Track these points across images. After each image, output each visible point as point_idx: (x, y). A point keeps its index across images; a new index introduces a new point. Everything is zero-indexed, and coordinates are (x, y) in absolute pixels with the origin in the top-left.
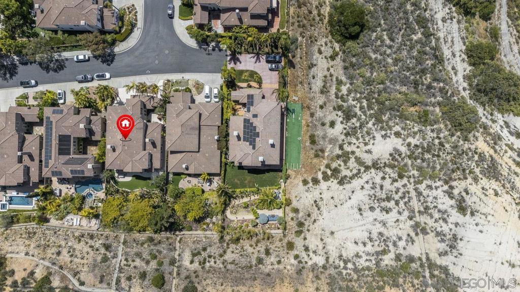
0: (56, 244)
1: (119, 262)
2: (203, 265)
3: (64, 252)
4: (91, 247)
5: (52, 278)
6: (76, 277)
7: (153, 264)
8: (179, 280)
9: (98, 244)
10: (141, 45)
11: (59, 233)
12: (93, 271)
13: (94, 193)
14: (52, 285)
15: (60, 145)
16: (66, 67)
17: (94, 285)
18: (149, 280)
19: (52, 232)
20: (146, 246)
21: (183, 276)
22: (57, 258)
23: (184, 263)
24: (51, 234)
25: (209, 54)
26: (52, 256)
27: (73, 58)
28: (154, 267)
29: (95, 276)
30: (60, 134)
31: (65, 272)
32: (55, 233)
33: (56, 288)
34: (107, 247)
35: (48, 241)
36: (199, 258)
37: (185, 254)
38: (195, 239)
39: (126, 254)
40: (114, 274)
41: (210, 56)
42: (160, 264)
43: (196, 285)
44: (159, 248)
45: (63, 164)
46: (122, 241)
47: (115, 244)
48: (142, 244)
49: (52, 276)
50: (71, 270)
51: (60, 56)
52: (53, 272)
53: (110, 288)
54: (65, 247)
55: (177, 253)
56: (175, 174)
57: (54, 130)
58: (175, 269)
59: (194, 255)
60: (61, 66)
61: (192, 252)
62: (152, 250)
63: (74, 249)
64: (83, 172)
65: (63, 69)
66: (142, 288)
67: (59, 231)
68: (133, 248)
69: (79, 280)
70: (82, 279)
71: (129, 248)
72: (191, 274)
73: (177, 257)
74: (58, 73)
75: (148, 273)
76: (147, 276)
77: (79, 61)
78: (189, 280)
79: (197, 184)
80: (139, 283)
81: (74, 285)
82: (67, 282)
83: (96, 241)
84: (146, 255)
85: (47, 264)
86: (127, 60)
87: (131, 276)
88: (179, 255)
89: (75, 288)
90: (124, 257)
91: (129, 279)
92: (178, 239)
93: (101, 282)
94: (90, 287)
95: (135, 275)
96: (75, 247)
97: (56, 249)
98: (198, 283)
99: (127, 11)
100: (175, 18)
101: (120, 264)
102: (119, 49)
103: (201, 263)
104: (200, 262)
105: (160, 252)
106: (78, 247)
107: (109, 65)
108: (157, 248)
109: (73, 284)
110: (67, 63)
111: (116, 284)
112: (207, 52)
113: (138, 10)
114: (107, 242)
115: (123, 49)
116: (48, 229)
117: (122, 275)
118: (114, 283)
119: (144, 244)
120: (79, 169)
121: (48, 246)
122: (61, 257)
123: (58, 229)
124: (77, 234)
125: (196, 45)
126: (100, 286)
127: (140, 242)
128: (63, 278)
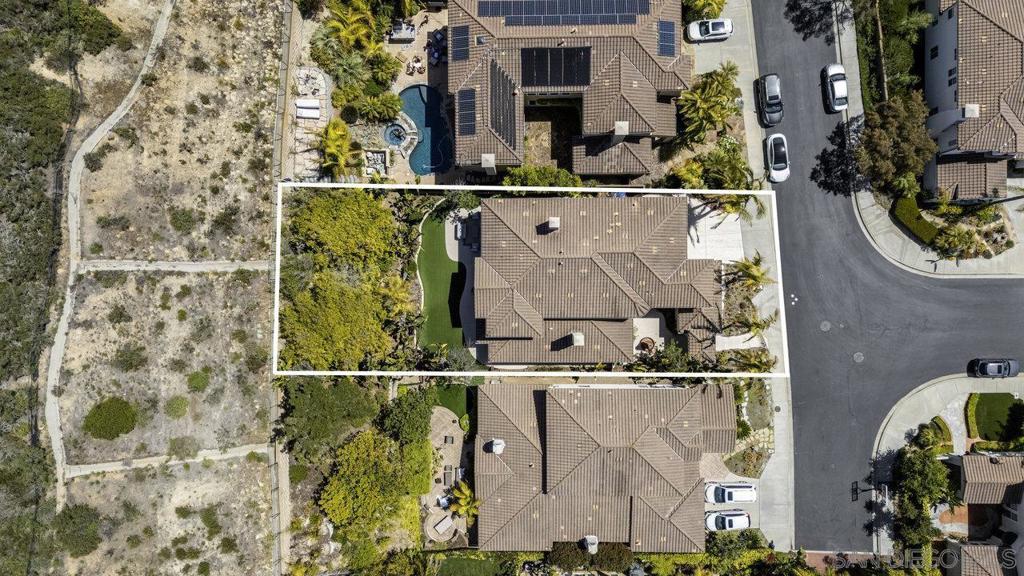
0: (229, 53)
1: (176, 269)
2: (173, 551)
3: (205, 84)
4: (226, 169)
5: (109, 53)
6: (117, 139)
7: (172, 385)
8: (118, 483)
9: (237, 189)
10: (881, 274)
11: (269, 57)
12: (143, 190)
13: (406, 149)
14: (87, 57)
15: (555, 52)
16: (804, 39)
17: (90, 201)
18: (116, 383)
19: (270, 34)
20: (236, 347)
21: (135, 493)
22: (183, 63)
23: (181, 485)
24: (265, 29)
25: (855, 491)
26: (187, 45)
27: (834, 62)
28: (163, 387)
29: (126, 199)
30: (593, 52)
31: (134, 95)
32: (269, 45)
33: (76, 74)
34: (226, 223)
35: (239, 26)
36: (200, 533)
37: (213, 483)
38: (265, 506)
39: (206, 289)
40: (135, 259)
41: (849, 496)
42: (174, 407)
43: (104, 547)
44: (227, 393)
45: (494, 65)
46: (248, 266)
47: (236, 246)
48: (241, 336)
49: (119, 52)
50: (143, 113)
51: (842, 18)
52: (135, 54)
53: (83, 256)
54: (221, 82)
55: (214, 456)
56: (472, 394)
57: (606, 31)
58: (155, 462)
59: (209, 515)
60: (809, 24)
61: (220, 504)
62: (223, 370)
63: (215, 114)
64: (470, 130)
65: (798, 30)
66: (85, 367)
67: (275, 55)
68: (225, 307)
69: (107, 149)
70: (111, 159)
71: (227, 294)
72: (141, 520)
73: (199, 459)
74: (786, 15)
75: (140, 374)
76: (131, 373)
77: (826, 82)
78: (121, 515)
79: (443, 463)
80: (102, 350)
81: (88, 135)
82: (98, 108)
83: (245, 181)
84: (203, 352)
85: (162, 30)
86: (831, 234)
87: (129, 319)
88: (207, 465)
89: (75, 141)
90: (194, 281)
91: (119, 315)
92: (262, 449)
93: (105, 223)
94: (84, 189)
95: (133, 330)
96: (224, 115)
97: (213, 54)
98: (110, 552)
99: (993, 225)
100: (973, 380)
101: (171, 273)
102: (869, 206)
103: (180, 546)
104: (184, 540)
105: (215, 399)
106: (224, 126)
107: (814, 176)
108: (228, 385)
109: (92, 131)
110: (817, 41)
111: (98, 275)
112: (863, 485)
113: (995, 259)
114: (243, 219)
115: (866, 220)
116: (280, 20)
117: (131, 287)
118: (104, 266)
119: (242, 340)
120: (478, 117)
121: (222, 28)
122: (184, 74)
123: (280, 52)
124: (266, 115)
125: (884, 450)
126: (91, 220)
127: (246, 328)
128: (113, 92)
